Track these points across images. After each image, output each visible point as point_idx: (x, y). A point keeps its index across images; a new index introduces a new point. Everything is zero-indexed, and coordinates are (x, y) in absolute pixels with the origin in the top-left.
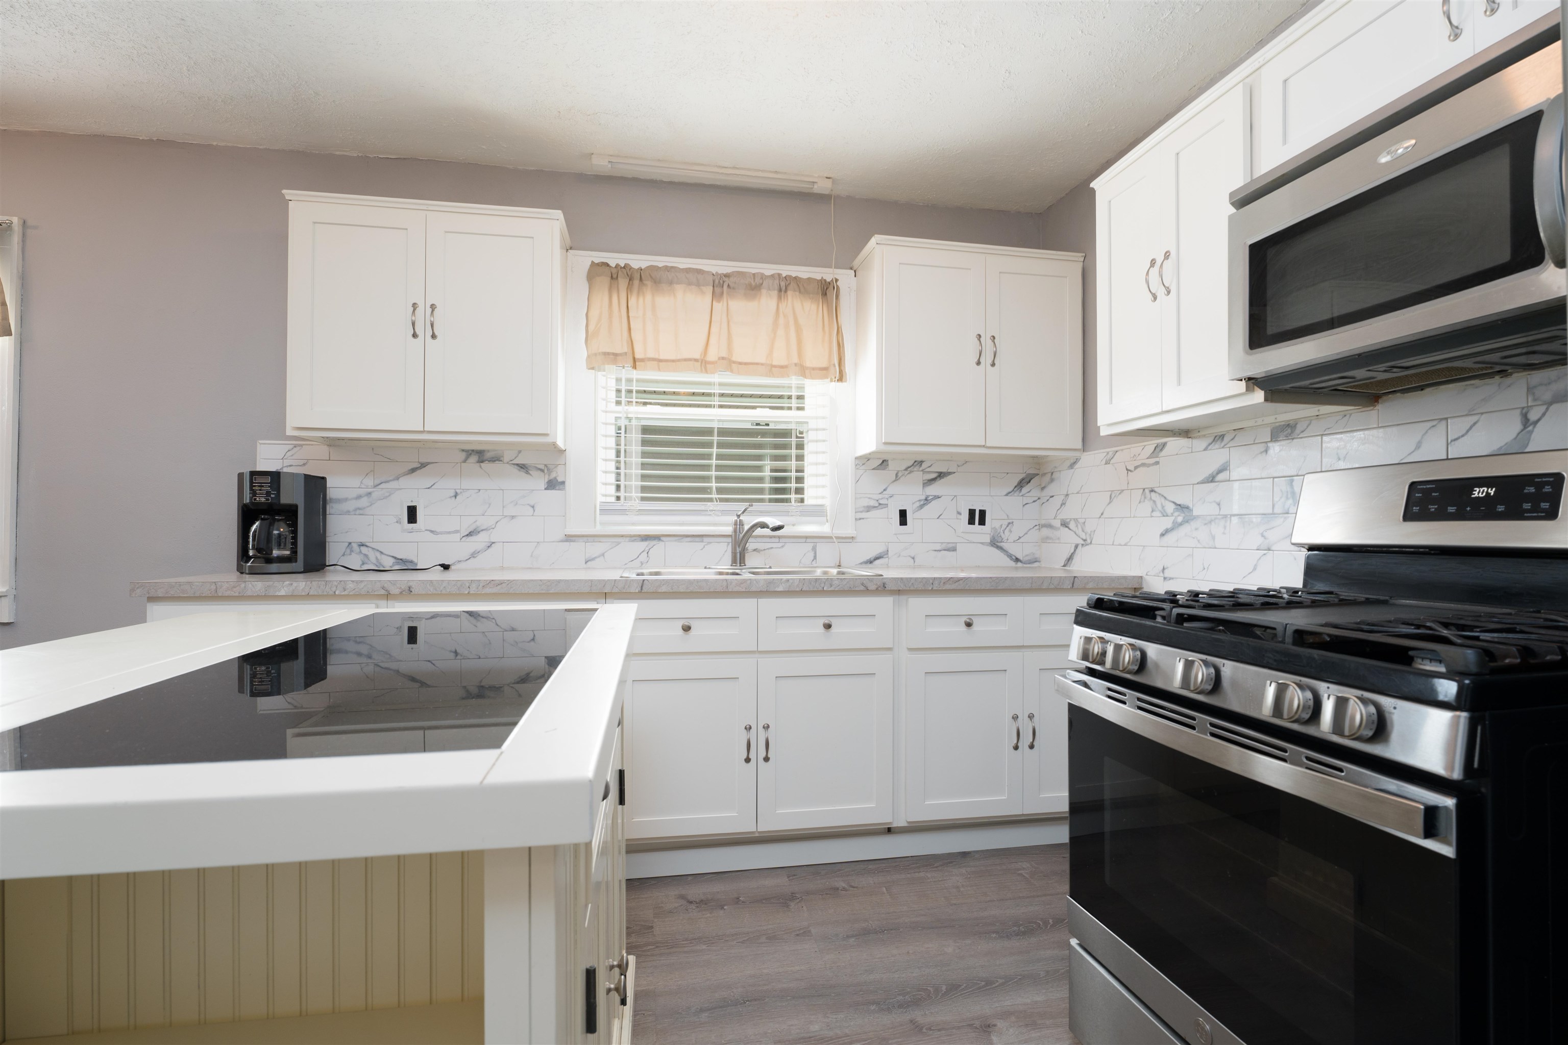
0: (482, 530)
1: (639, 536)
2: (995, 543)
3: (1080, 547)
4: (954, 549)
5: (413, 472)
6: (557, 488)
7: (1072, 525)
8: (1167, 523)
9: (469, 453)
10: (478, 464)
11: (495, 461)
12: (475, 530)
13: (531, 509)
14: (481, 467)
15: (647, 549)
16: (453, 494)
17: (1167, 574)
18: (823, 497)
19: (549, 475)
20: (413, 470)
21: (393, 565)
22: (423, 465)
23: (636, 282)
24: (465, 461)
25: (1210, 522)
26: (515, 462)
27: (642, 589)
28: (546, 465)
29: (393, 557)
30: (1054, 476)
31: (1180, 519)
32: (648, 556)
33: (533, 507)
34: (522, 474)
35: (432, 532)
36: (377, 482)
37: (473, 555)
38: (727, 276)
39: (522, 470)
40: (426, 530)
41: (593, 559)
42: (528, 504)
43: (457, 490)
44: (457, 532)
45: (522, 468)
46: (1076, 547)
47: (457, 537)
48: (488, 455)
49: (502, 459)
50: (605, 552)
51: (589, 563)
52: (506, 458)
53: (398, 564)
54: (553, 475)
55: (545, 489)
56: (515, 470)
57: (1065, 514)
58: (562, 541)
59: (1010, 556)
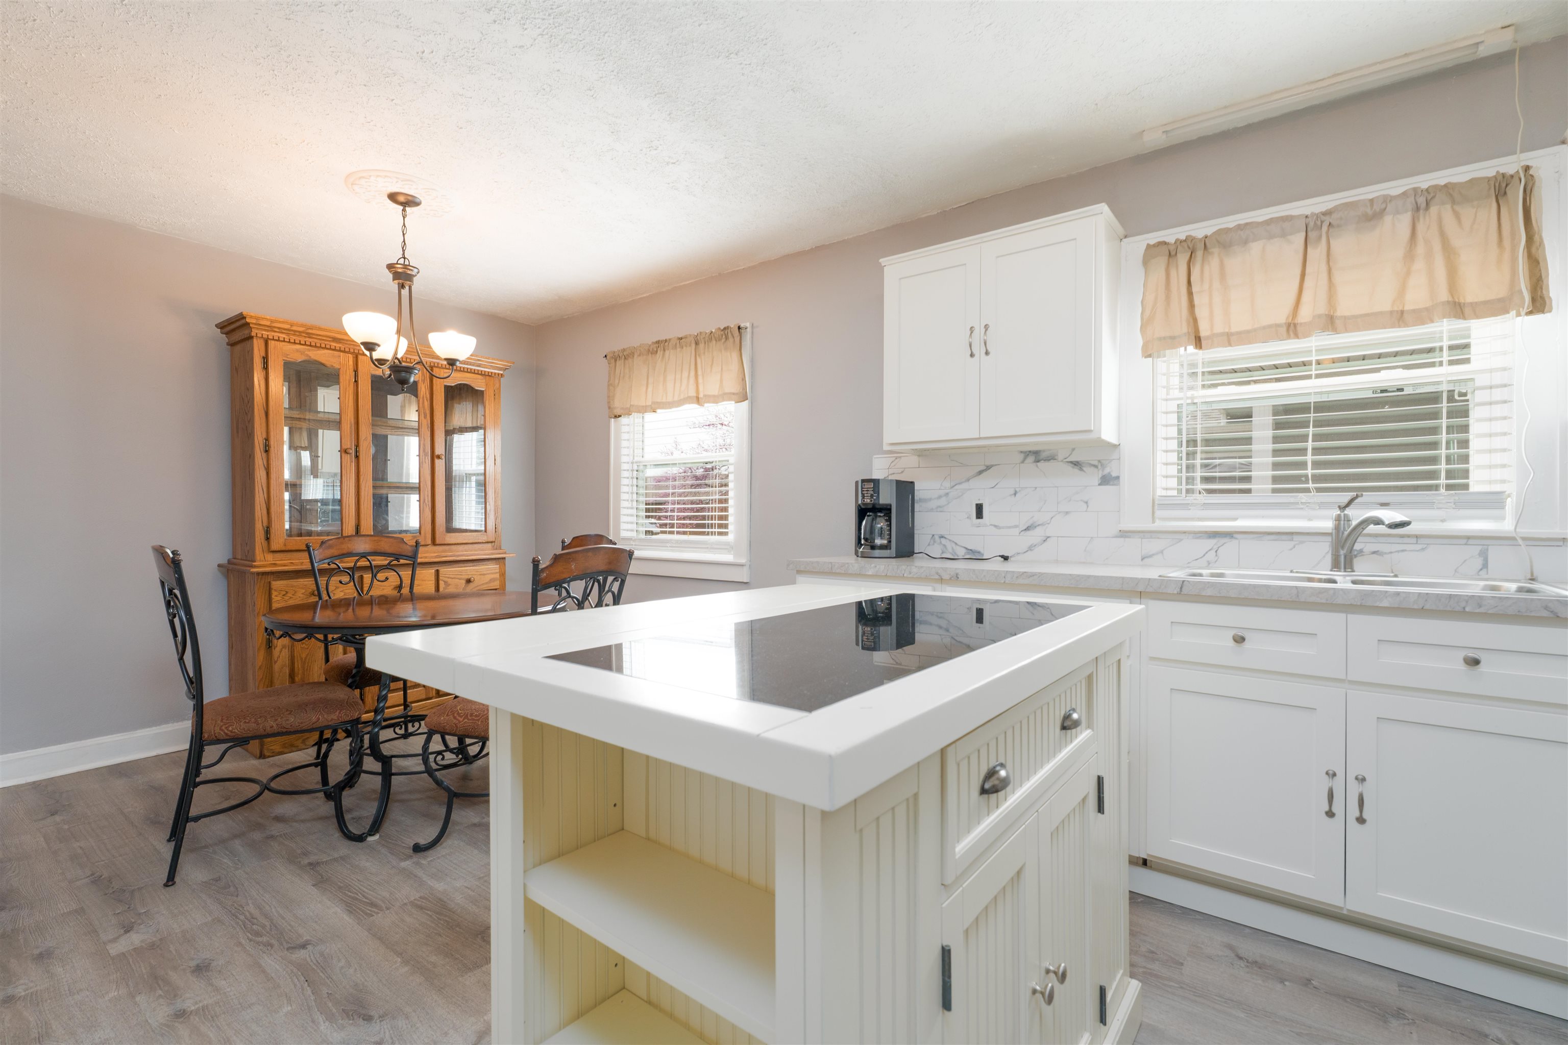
0: (1039, 525)
1: (1206, 532)
5: (980, 474)
6: (1111, 483)
9: (1027, 454)
10: (1035, 464)
11: (1050, 460)
12: (1032, 525)
13: (1085, 506)
14: (1037, 466)
15: (1216, 547)
16: (1013, 492)
18: (1503, 481)
19: (1103, 471)
20: (980, 472)
21: (965, 555)
22: (988, 468)
23: (1199, 254)
24: (1023, 462)
26: (1067, 460)
27: (1181, 590)
28: (1099, 461)
29: (965, 548)
32: (1216, 555)
33: (1087, 503)
34: (1076, 470)
35: (995, 526)
36: (953, 484)
37: (1031, 548)
38: (1325, 214)
39: (1076, 467)
40: (991, 525)
41: (1150, 556)
42: (1081, 500)
43: (1017, 489)
44: (1016, 526)
45: (1075, 465)
47: (1017, 531)
49: (1056, 457)
50: (1164, 549)
51: (1146, 560)
52: (1060, 457)
53: (968, 553)
54: (1107, 471)
55: (1099, 485)
56: (1069, 468)
58: (1116, 537)
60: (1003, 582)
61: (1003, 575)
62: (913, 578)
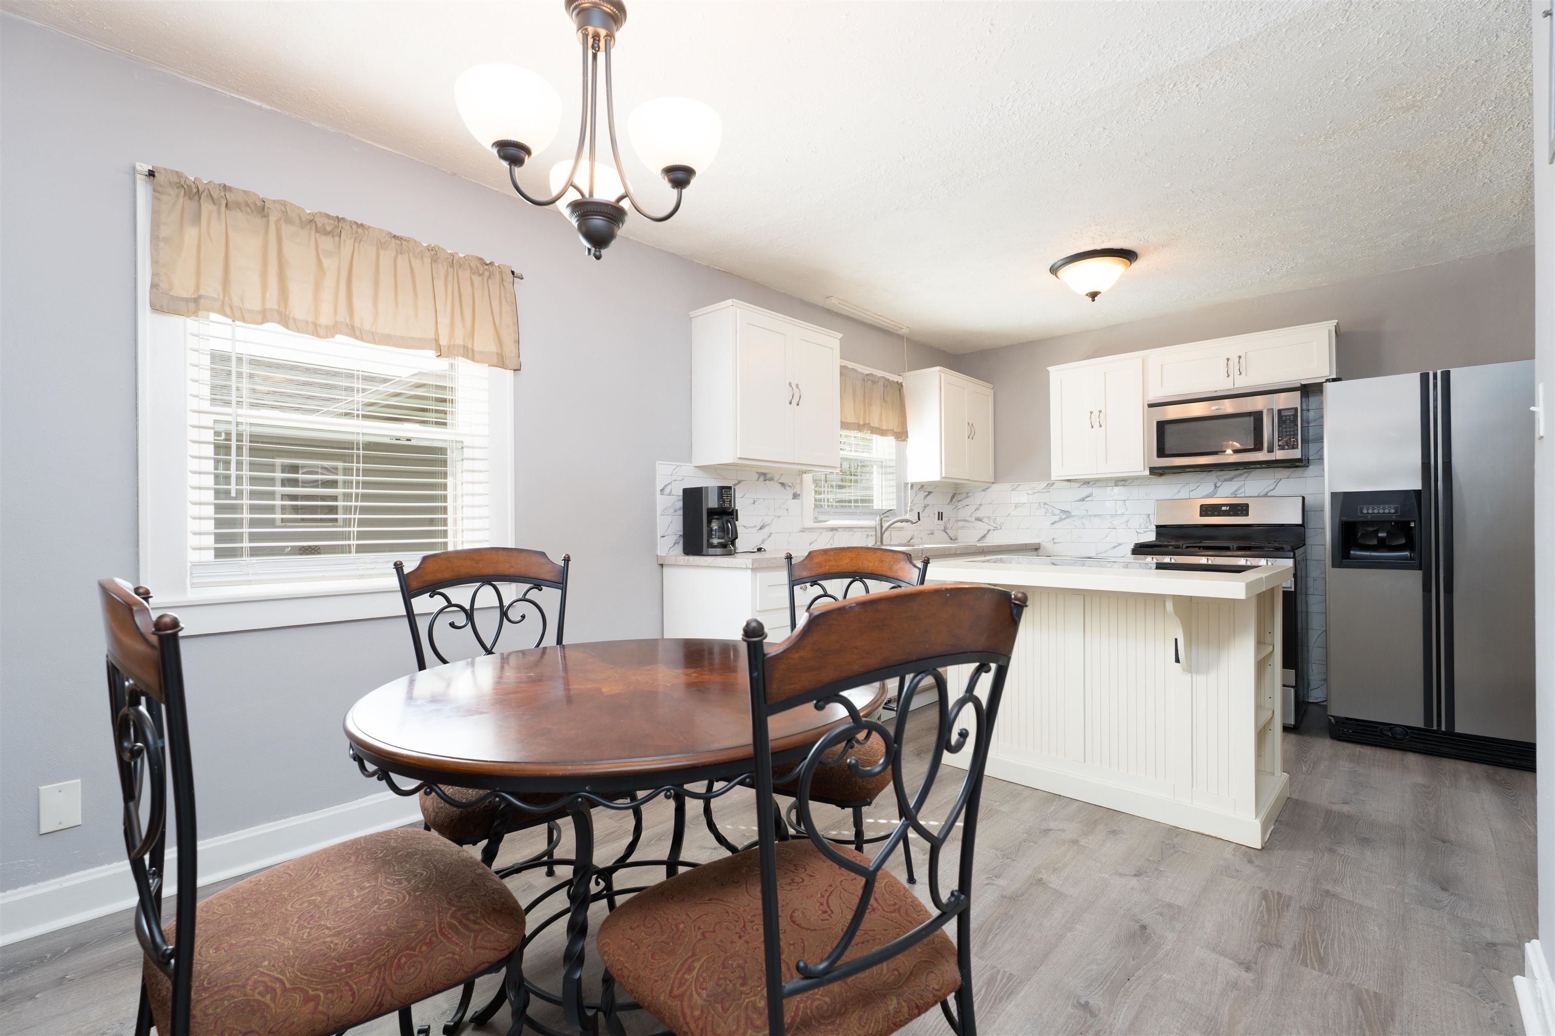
0: (768, 523)
1: (829, 528)
2: (945, 530)
3: (991, 531)
4: (932, 534)
6: (797, 498)
7: (985, 520)
8: (1056, 518)
9: (760, 475)
11: (771, 480)
12: (764, 525)
13: (787, 512)
14: (765, 484)
15: (833, 536)
16: (753, 501)
17: (1055, 541)
19: (794, 490)
22: (739, 482)
24: (758, 480)
25: (1082, 518)
26: (779, 481)
28: (792, 484)
30: (969, 495)
31: (1064, 517)
32: (833, 540)
33: (788, 510)
34: (783, 489)
37: (763, 542)
39: (783, 486)
41: (812, 543)
42: (785, 508)
43: (755, 499)
44: (755, 526)
46: (989, 531)
47: (755, 530)
48: (768, 476)
49: (774, 479)
50: (817, 538)
55: (793, 499)
56: (779, 486)
57: (979, 514)
58: (800, 532)
59: (949, 537)
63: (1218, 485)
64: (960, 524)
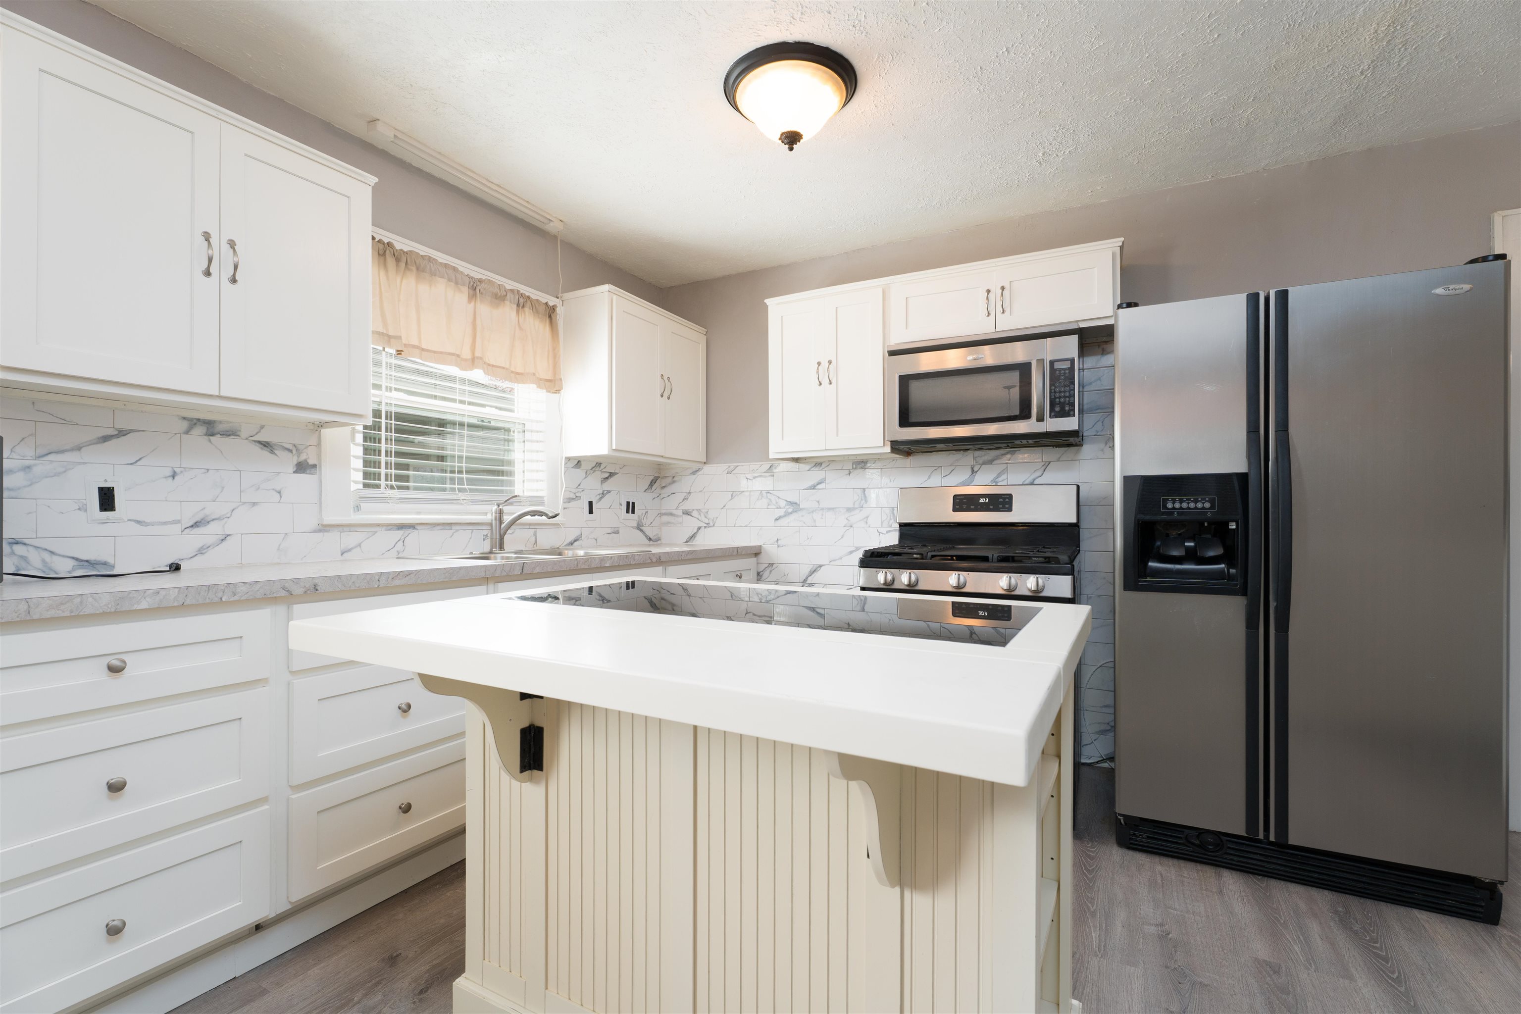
0: (213, 520)
1: (394, 525)
2: (639, 527)
3: (702, 529)
4: (617, 532)
5: (104, 441)
6: (308, 471)
7: (695, 514)
8: (781, 512)
9: (194, 423)
10: (206, 437)
11: (229, 435)
12: (202, 519)
13: (278, 495)
14: (210, 441)
15: (403, 537)
16: (169, 472)
17: (780, 543)
18: (542, 490)
19: (298, 457)
20: (106, 439)
21: (74, 569)
22: (122, 433)
23: (403, 265)
24: (187, 432)
25: (812, 512)
26: (256, 438)
28: (294, 445)
29: (73, 558)
30: (675, 479)
31: (790, 510)
32: (404, 545)
33: (279, 492)
34: (265, 453)
35: (138, 522)
36: (40, 451)
38: (480, 281)
39: (266, 448)
40: (128, 520)
41: (350, 550)
42: (273, 489)
43: (175, 469)
44: (177, 522)
45: (265, 446)
46: (699, 528)
47: (177, 528)
48: (220, 428)
49: (238, 433)
50: (362, 542)
51: (345, 555)
52: (244, 433)
53: (82, 567)
54: (303, 457)
55: (294, 472)
56: (257, 449)
57: (687, 506)
58: (315, 531)
59: (646, 536)
60: (376, 586)
61: (377, 578)
62: (239, 601)
63: (976, 469)
64: (665, 519)
